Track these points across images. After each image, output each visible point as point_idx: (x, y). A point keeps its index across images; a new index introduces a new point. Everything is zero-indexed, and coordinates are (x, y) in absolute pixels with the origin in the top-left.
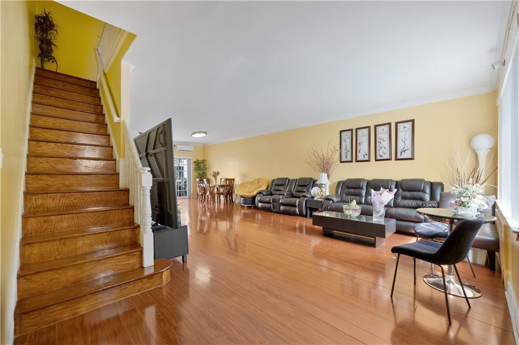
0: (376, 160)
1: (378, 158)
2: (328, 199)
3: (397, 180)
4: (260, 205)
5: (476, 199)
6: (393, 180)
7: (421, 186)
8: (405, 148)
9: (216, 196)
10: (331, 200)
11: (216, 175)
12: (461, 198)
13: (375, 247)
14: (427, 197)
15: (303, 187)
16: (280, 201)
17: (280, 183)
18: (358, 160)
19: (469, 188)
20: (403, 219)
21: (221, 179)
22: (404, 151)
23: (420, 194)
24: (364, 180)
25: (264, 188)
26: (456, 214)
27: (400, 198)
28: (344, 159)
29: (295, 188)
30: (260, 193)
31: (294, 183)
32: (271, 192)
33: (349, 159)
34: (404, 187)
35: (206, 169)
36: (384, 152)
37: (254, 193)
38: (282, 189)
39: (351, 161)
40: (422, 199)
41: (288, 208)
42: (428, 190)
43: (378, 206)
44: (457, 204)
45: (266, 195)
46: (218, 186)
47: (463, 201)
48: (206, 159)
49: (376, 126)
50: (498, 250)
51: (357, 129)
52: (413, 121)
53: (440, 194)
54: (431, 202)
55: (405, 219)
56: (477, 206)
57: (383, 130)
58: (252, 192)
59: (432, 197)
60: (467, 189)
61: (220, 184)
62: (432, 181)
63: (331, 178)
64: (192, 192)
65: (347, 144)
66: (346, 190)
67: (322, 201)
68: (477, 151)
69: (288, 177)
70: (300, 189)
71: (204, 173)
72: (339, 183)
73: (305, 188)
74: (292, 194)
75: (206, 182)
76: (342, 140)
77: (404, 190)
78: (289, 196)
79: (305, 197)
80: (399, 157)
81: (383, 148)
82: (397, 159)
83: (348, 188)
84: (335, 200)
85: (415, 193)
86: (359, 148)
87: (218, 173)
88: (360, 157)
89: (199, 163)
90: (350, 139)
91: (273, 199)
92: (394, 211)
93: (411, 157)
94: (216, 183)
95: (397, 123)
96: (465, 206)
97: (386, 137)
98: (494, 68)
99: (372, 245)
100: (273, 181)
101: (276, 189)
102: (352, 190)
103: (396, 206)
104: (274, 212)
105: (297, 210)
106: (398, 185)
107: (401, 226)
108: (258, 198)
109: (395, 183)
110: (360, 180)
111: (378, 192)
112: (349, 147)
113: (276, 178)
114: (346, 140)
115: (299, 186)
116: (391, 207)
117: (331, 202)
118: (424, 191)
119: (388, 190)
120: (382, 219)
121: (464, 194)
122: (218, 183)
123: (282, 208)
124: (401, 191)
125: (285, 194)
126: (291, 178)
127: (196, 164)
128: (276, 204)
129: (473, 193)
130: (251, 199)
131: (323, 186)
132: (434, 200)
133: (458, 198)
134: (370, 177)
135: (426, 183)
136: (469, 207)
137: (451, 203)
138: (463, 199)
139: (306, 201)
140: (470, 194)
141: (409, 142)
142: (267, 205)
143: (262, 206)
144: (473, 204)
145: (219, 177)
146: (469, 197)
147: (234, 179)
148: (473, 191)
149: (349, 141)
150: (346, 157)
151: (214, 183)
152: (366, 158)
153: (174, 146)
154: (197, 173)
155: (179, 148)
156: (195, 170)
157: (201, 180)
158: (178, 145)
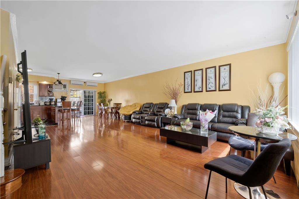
0: (207, 91)
1: (208, 89)
2: (175, 117)
3: (220, 104)
4: (134, 120)
5: (279, 119)
6: (217, 104)
7: (235, 109)
8: (225, 83)
10: (176, 117)
12: (266, 119)
13: (201, 153)
14: (239, 116)
15: (161, 109)
16: (146, 118)
17: (147, 106)
18: (195, 91)
19: (273, 110)
20: (223, 131)
22: (224, 85)
23: (235, 113)
24: (199, 104)
25: (138, 109)
26: (260, 133)
27: (221, 116)
28: (186, 91)
29: (156, 109)
30: (134, 112)
31: (156, 106)
32: (142, 112)
33: (190, 90)
34: (224, 109)
35: (105, 97)
36: (211, 86)
37: (131, 113)
38: (148, 110)
39: (191, 92)
40: (236, 117)
41: (150, 122)
42: (240, 111)
43: (204, 123)
44: (262, 124)
45: (138, 114)
47: (267, 121)
48: (106, 91)
49: (206, 69)
50: (293, 159)
51: (194, 71)
52: (230, 65)
53: (248, 113)
54: (242, 119)
55: (224, 131)
56: (280, 126)
57: (211, 71)
58: (130, 112)
59: (243, 116)
60: (270, 111)
62: (242, 105)
63: (178, 103)
64: (96, 112)
65: (188, 81)
66: (187, 111)
67: (171, 118)
68: (273, 84)
69: (152, 102)
70: (159, 110)
71: (104, 100)
72: (183, 106)
73: (162, 109)
74: (154, 113)
76: (186, 78)
77: (224, 111)
78: (152, 114)
79: (161, 115)
80: (221, 89)
81: (211, 83)
82: (220, 90)
83: (189, 109)
84: (179, 117)
85: (231, 113)
86: (196, 83)
87: (111, 100)
88: (196, 90)
89: (101, 94)
90: (191, 78)
91: (141, 116)
92: (217, 125)
93: (229, 89)
94: (110, 105)
95: (220, 67)
96: (269, 126)
97: (213, 76)
98: (288, 18)
99: (199, 151)
100: (144, 105)
101: (145, 110)
102: (191, 111)
103: (219, 122)
104: (142, 125)
105: (156, 124)
106: (221, 107)
107: (221, 136)
108: (132, 116)
109: (218, 106)
110: (196, 104)
111: (204, 113)
112: (190, 83)
113: (145, 103)
114: (188, 78)
115: (158, 108)
116: (215, 122)
117: (177, 119)
118: (237, 112)
119: (211, 111)
120: (206, 132)
121: (268, 115)
123: (147, 122)
124: (222, 111)
125: (149, 113)
126: (154, 103)
127: (99, 94)
128: (143, 120)
129: (276, 114)
130: (129, 116)
131: (173, 108)
132: (243, 118)
133: (263, 118)
134: (202, 103)
135: (238, 106)
136: (272, 127)
137: (257, 123)
138: (267, 120)
139: (161, 118)
140: (273, 115)
141: (227, 79)
142: (138, 121)
143: (135, 121)
144: (276, 125)
145: (111, 102)
146: (273, 118)
148: (276, 113)
149: (190, 78)
150: (188, 89)
152: (200, 90)
153: (85, 83)
154: (100, 100)
155: (88, 84)
156: (99, 98)
157: (100, 104)
158: (87, 82)
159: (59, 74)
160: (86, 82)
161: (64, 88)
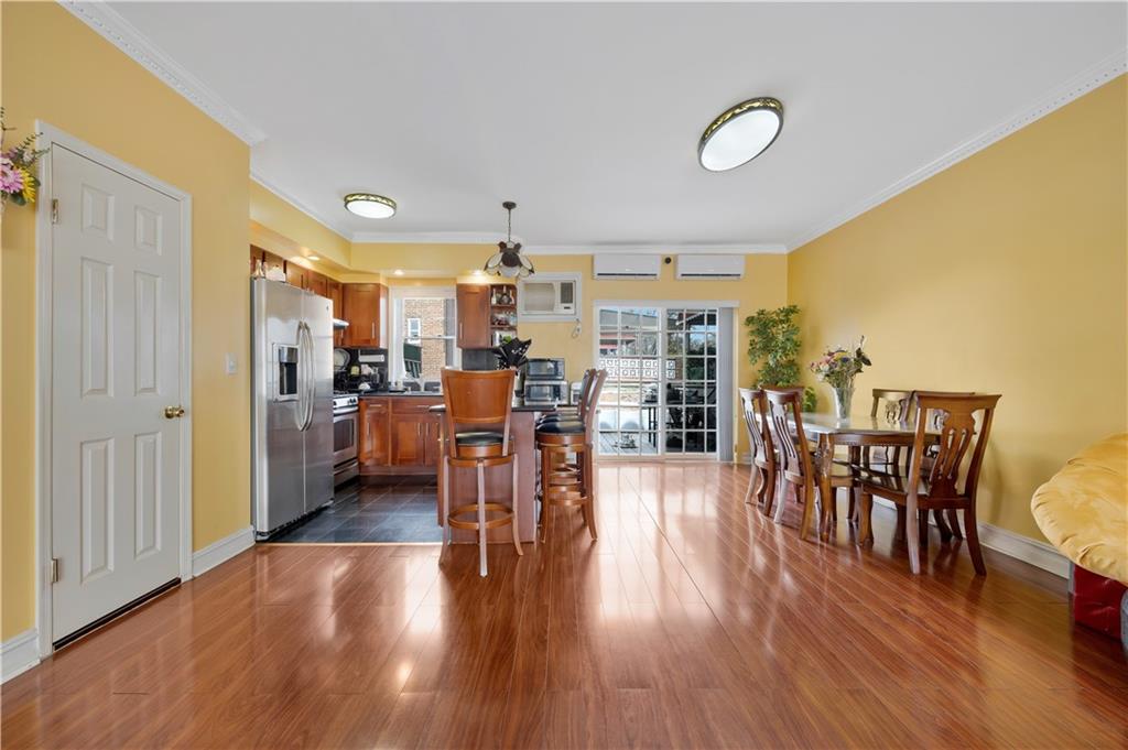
9: (843, 494)
11: (844, 370)
21: (878, 394)
35: (797, 345)
46: (855, 439)
48: (800, 305)
61: (868, 426)
64: (736, 442)
71: (792, 363)
75: (778, 410)
87: (862, 359)
89: (765, 326)
94: (845, 413)
122: (861, 419)
127: (752, 327)
145: (863, 384)
147: (988, 403)
151: (833, 421)
153: (668, 261)
154: (759, 365)
155: (684, 266)
156: (751, 352)
157: (760, 397)
158: (680, 258)
159: (509, 206)
160: (676, 256)
161: (563, 301)
